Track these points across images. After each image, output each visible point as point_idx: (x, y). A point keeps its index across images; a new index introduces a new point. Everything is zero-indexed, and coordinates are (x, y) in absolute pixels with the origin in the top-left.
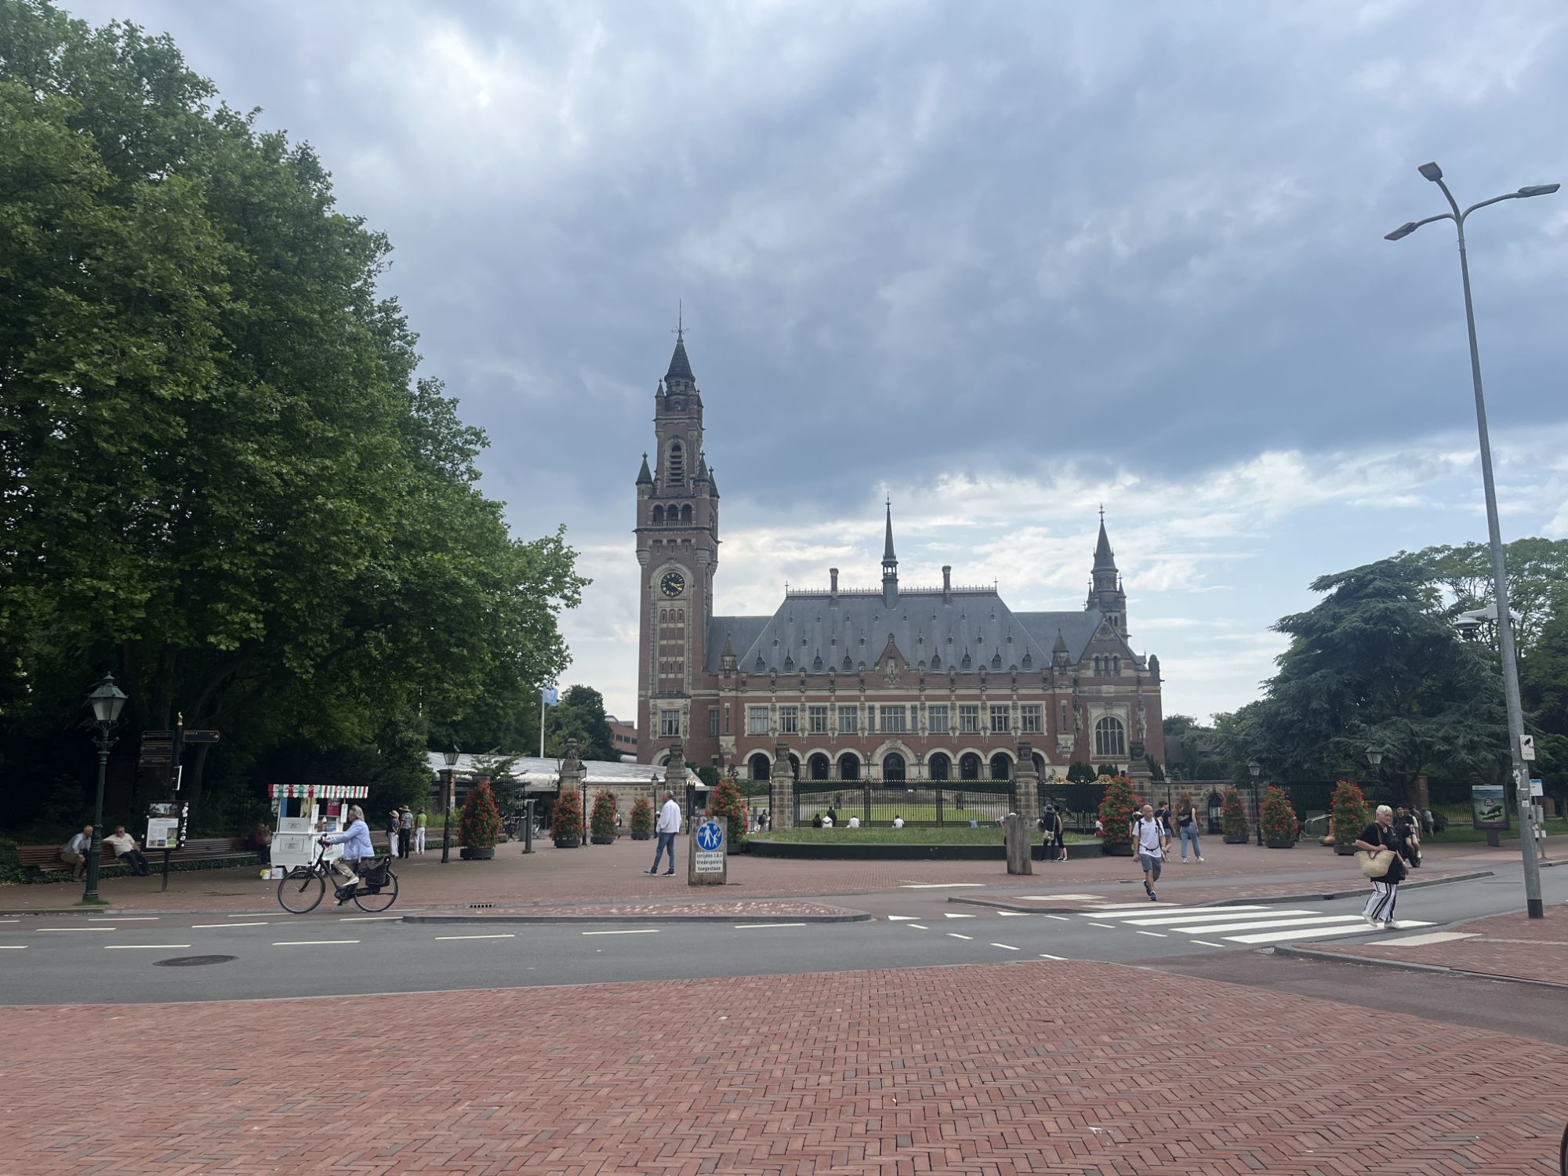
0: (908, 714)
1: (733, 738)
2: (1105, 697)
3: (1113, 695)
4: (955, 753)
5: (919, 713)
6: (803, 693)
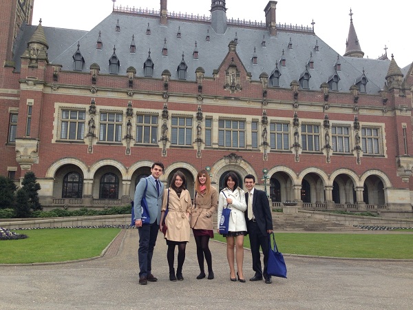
0: (249, 127)
1: (35, 142)
4: (298, 172)
5: (260, 128)
6: (130, 96)
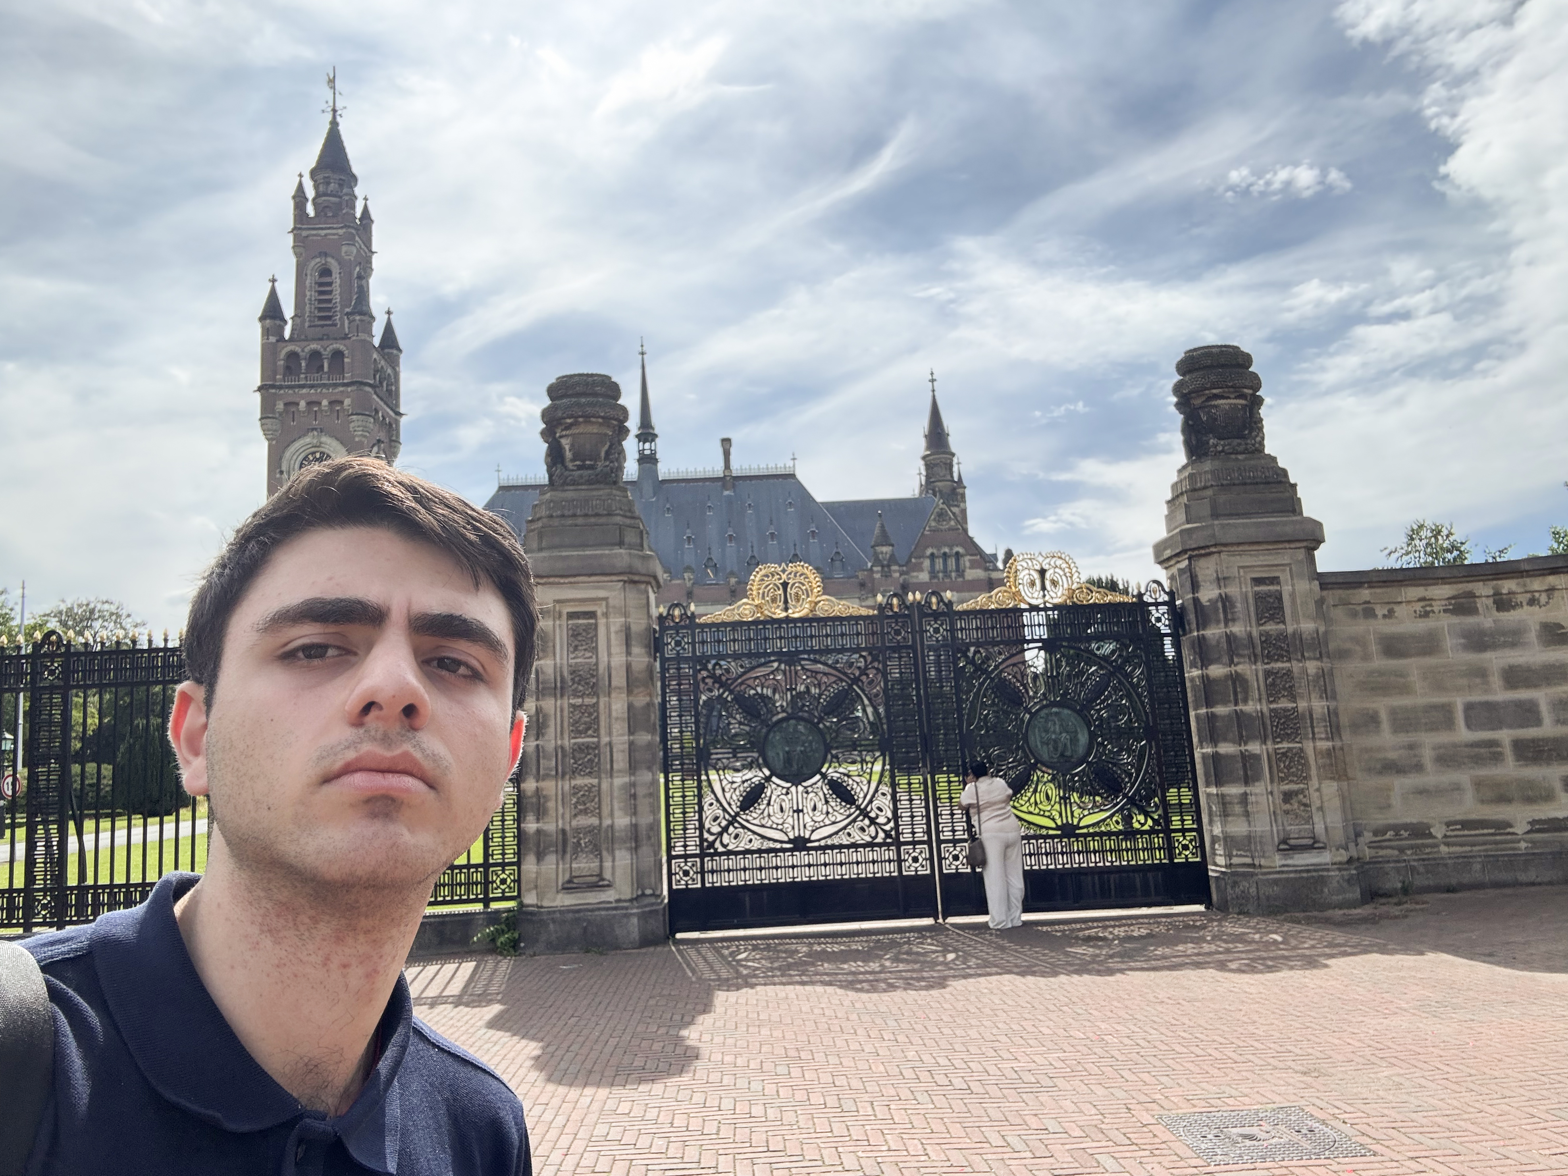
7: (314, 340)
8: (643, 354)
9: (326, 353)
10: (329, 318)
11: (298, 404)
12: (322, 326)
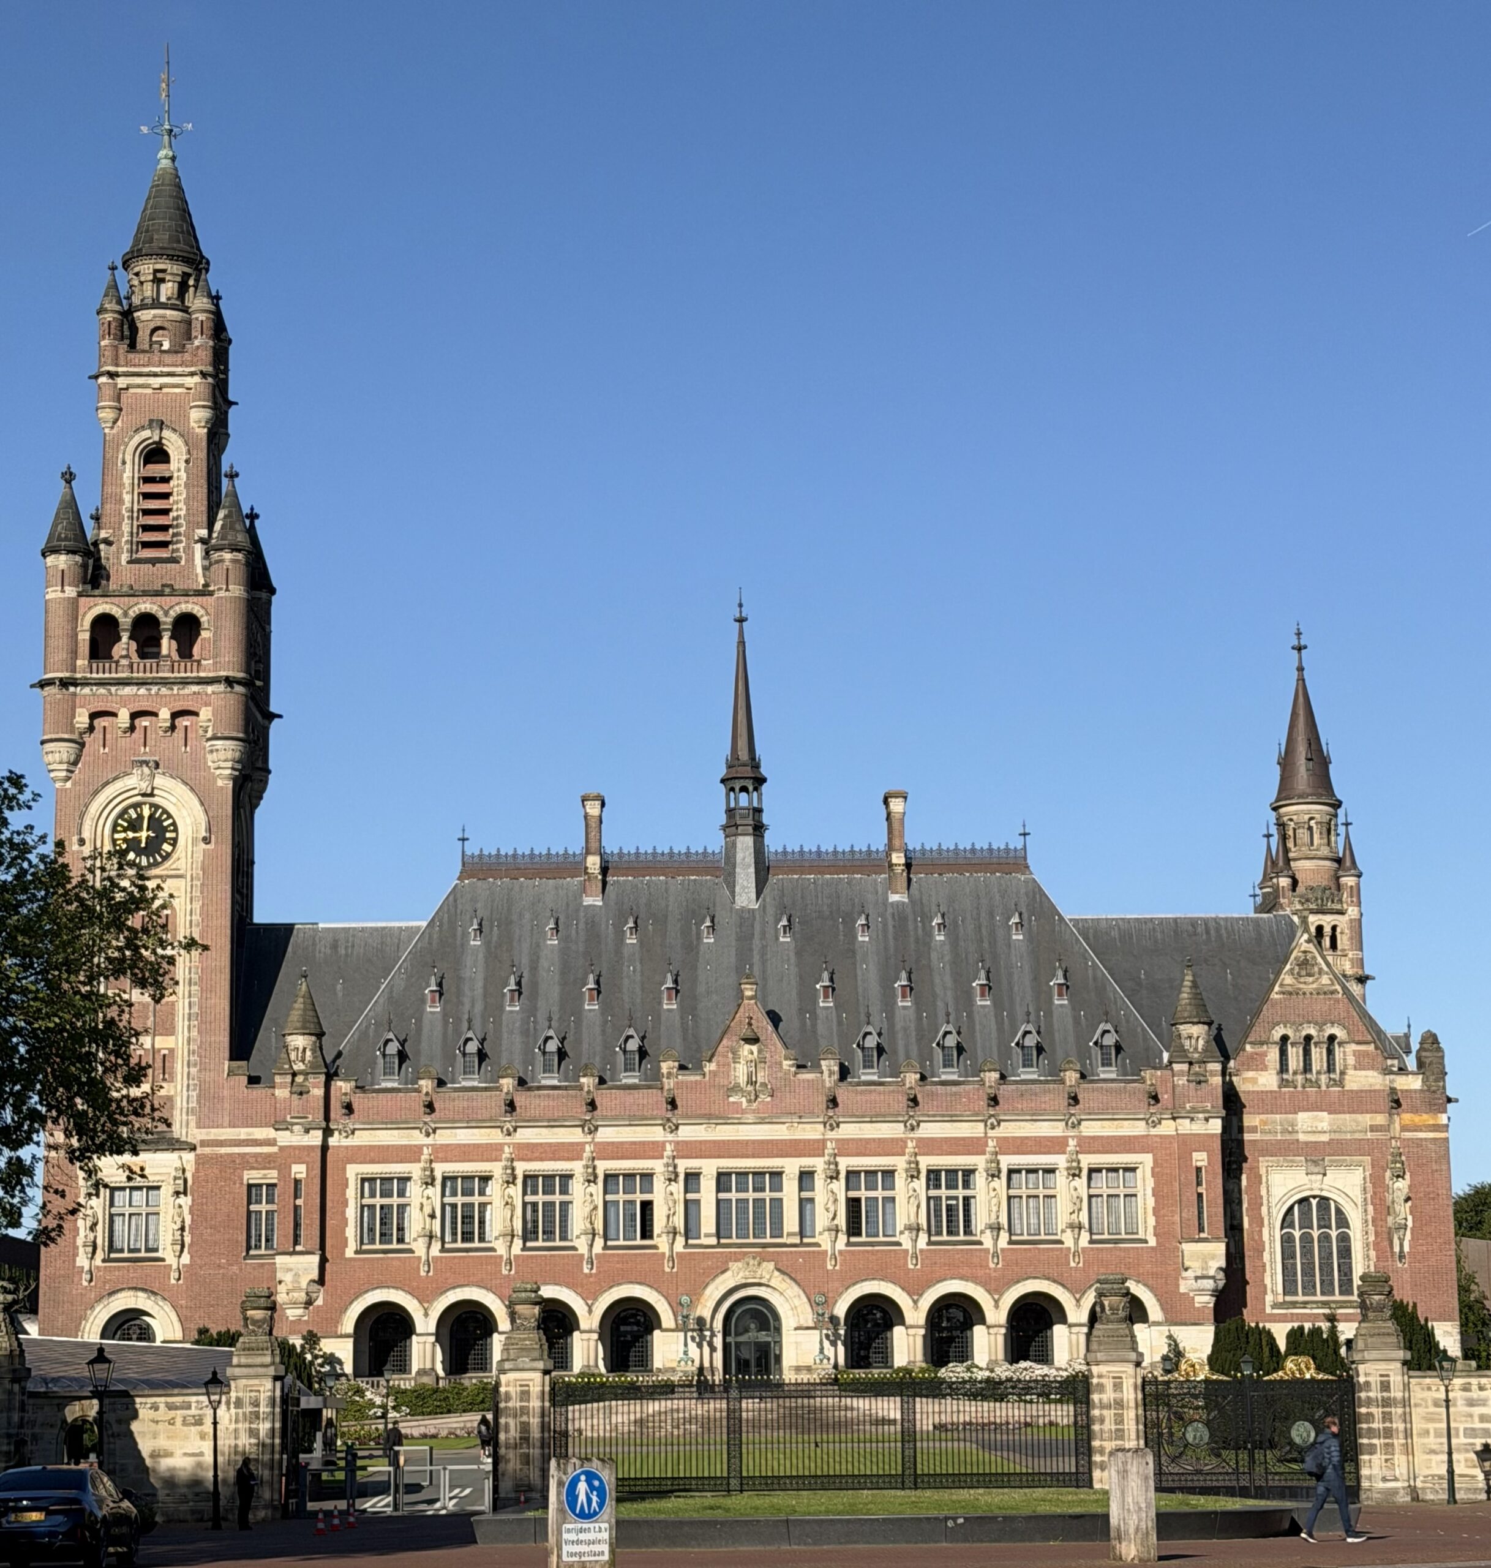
0: (791, 1190)
1: (314, 1259)
2: (1307, 1143)
3: (1325, 1138)
5: (820, 1187)
6: (509, 1134)
7: (145, 594)
8: (741, 620)
9: (166, 621)
10: (164, 544)
11: (114, 715)
12: (153, 561)
